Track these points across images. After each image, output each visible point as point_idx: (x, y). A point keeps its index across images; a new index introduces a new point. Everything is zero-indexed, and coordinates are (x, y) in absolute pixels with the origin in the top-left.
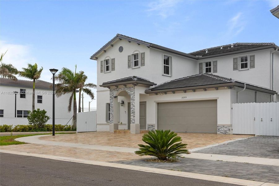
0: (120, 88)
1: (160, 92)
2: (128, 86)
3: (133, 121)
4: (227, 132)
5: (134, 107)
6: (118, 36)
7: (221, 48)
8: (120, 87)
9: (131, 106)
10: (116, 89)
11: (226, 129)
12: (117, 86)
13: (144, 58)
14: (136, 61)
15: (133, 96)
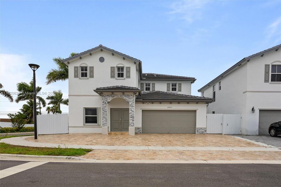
0: (116, 95)
1: (147, 102)
2: (126, 93)
3: (132, 125)
4: (203, 133)
5: (133, 113)
6: (101, 46)
7: (146, 75)
8: (115, 93)
9: (130, 112)
10: (111, 95)
11: (202, 131)
12: (113, 92)
13: (130, 71)
14: (120, 73)
15: (132, 103)
